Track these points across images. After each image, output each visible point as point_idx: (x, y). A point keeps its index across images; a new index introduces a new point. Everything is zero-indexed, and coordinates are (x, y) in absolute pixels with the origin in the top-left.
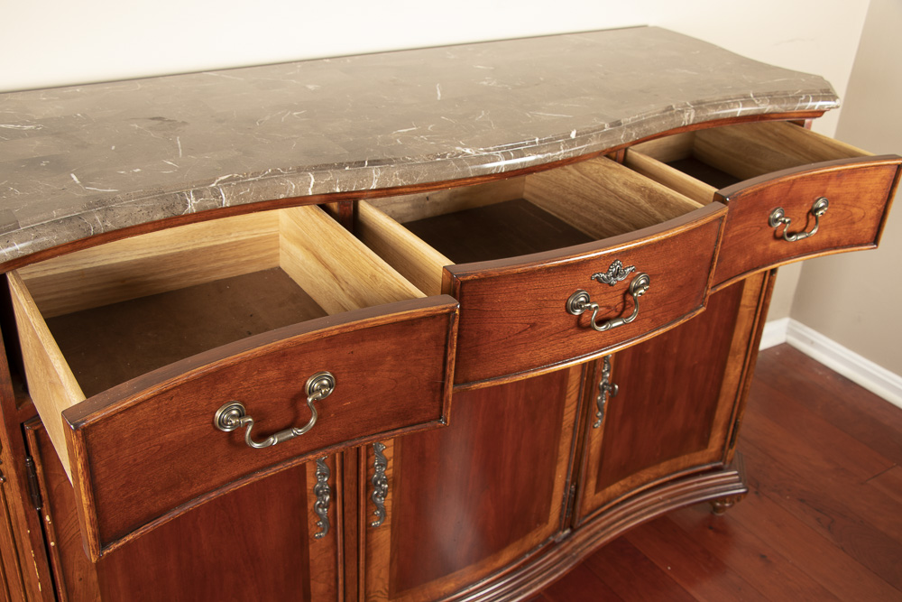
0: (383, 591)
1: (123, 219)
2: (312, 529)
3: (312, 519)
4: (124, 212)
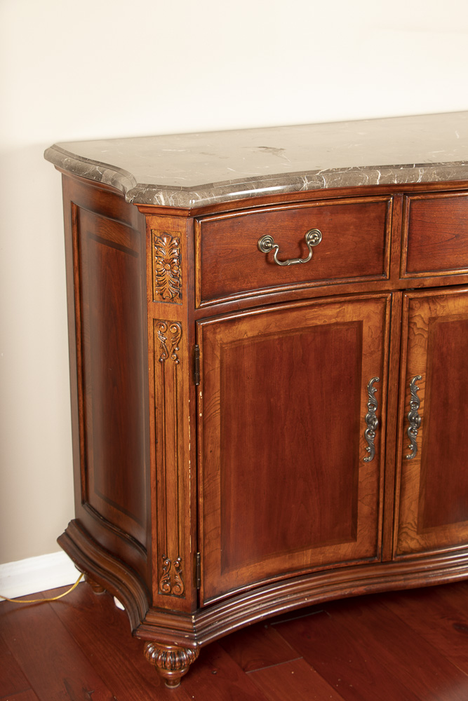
0: (413, 524)
2: (362, 453)
3: (362, 445)
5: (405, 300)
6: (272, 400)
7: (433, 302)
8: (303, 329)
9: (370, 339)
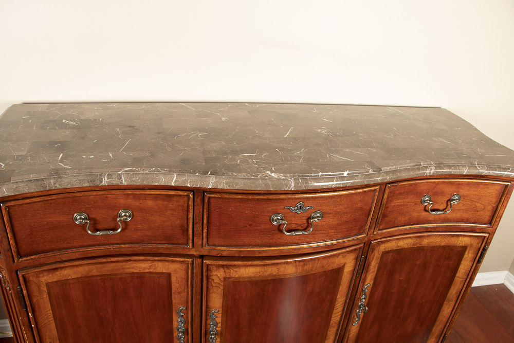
1: (66, 184)
3: (175, 341)
4: (67, 180)
5: (204, 264)
6: (101, 313)
7: (227, 268)
8: (121, 274)
9: (177, 285)
